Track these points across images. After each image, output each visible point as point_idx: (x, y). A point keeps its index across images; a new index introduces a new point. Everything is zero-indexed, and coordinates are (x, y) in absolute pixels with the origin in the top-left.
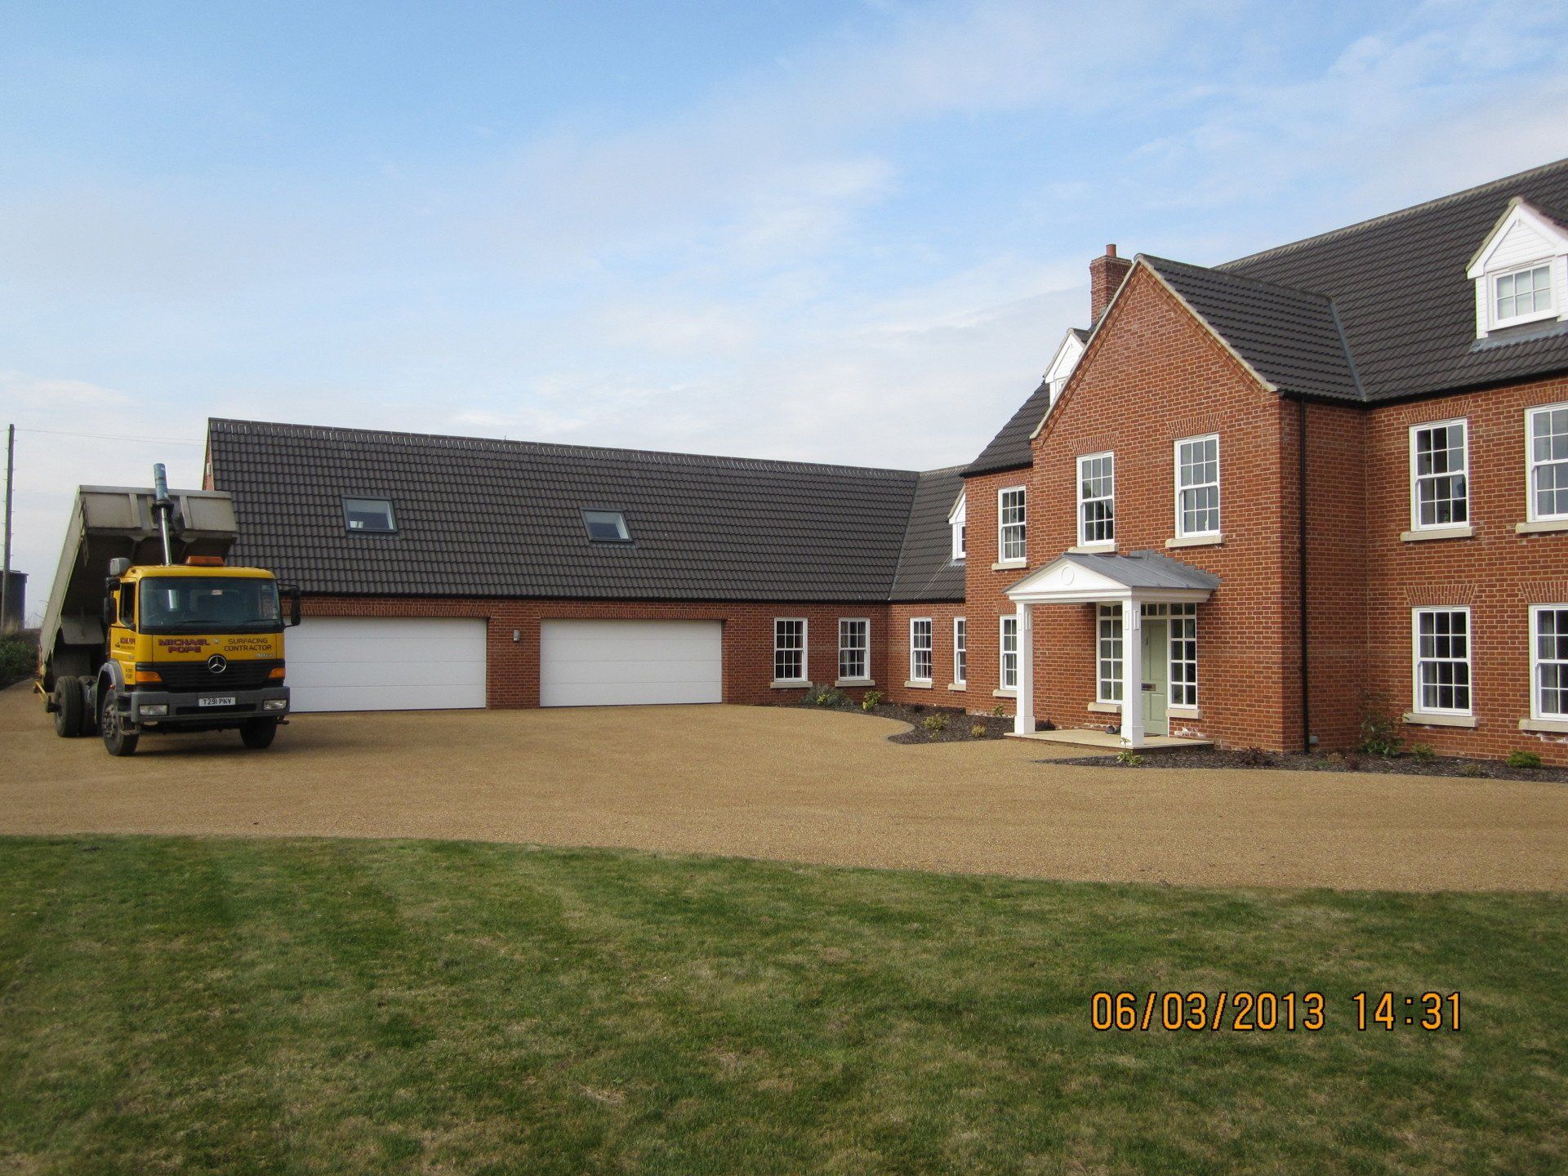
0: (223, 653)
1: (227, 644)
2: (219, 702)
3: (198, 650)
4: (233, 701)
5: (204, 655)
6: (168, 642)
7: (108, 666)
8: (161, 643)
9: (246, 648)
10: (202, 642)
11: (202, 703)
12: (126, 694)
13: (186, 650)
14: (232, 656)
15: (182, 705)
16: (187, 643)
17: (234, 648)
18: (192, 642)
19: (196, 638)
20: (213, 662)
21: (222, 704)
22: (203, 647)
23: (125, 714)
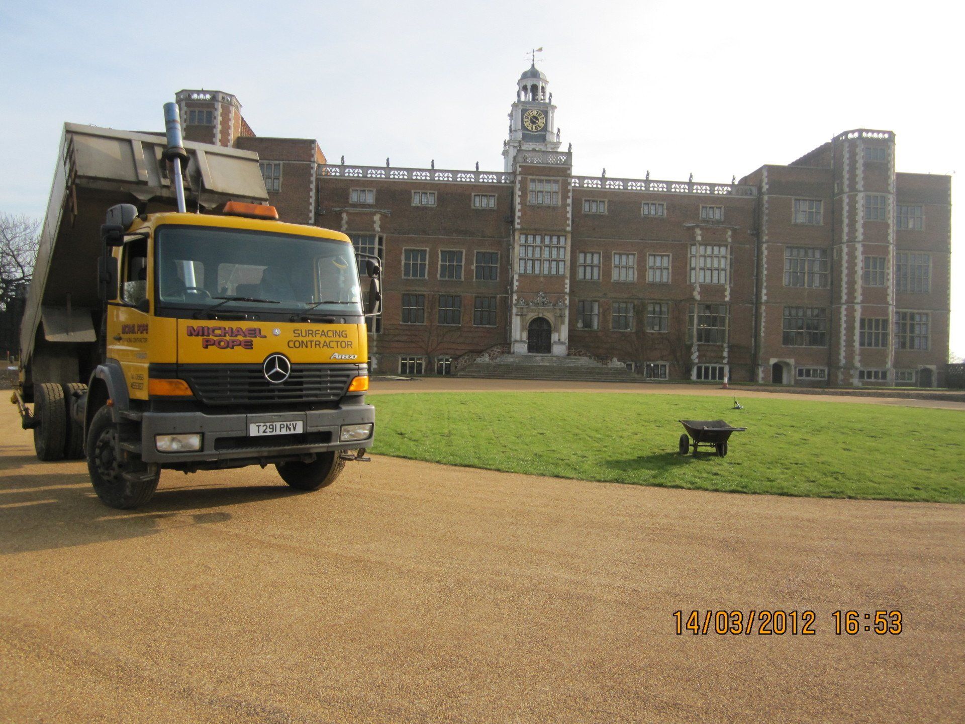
0: (285, 349)
1: (291, 336)
2: (280, 430)
3: (249, 345)
4: (299, 430)
5: (256, 356)
6: (201, 332)
7: (102, 370)
8: (192, 332)
9: (317, 344)
10: (255, 332)
11: (254, 431)
12: (133, 415)
13: (230, 345)
14: (297, 356)
15: (225, 435)
16: (232, 332)
17: (302, 344)
18: (239, 331)
19: (245, 325)
20: (271, 365)
21: (284, 432)
22: (256, 341)
23: (131, 447)
